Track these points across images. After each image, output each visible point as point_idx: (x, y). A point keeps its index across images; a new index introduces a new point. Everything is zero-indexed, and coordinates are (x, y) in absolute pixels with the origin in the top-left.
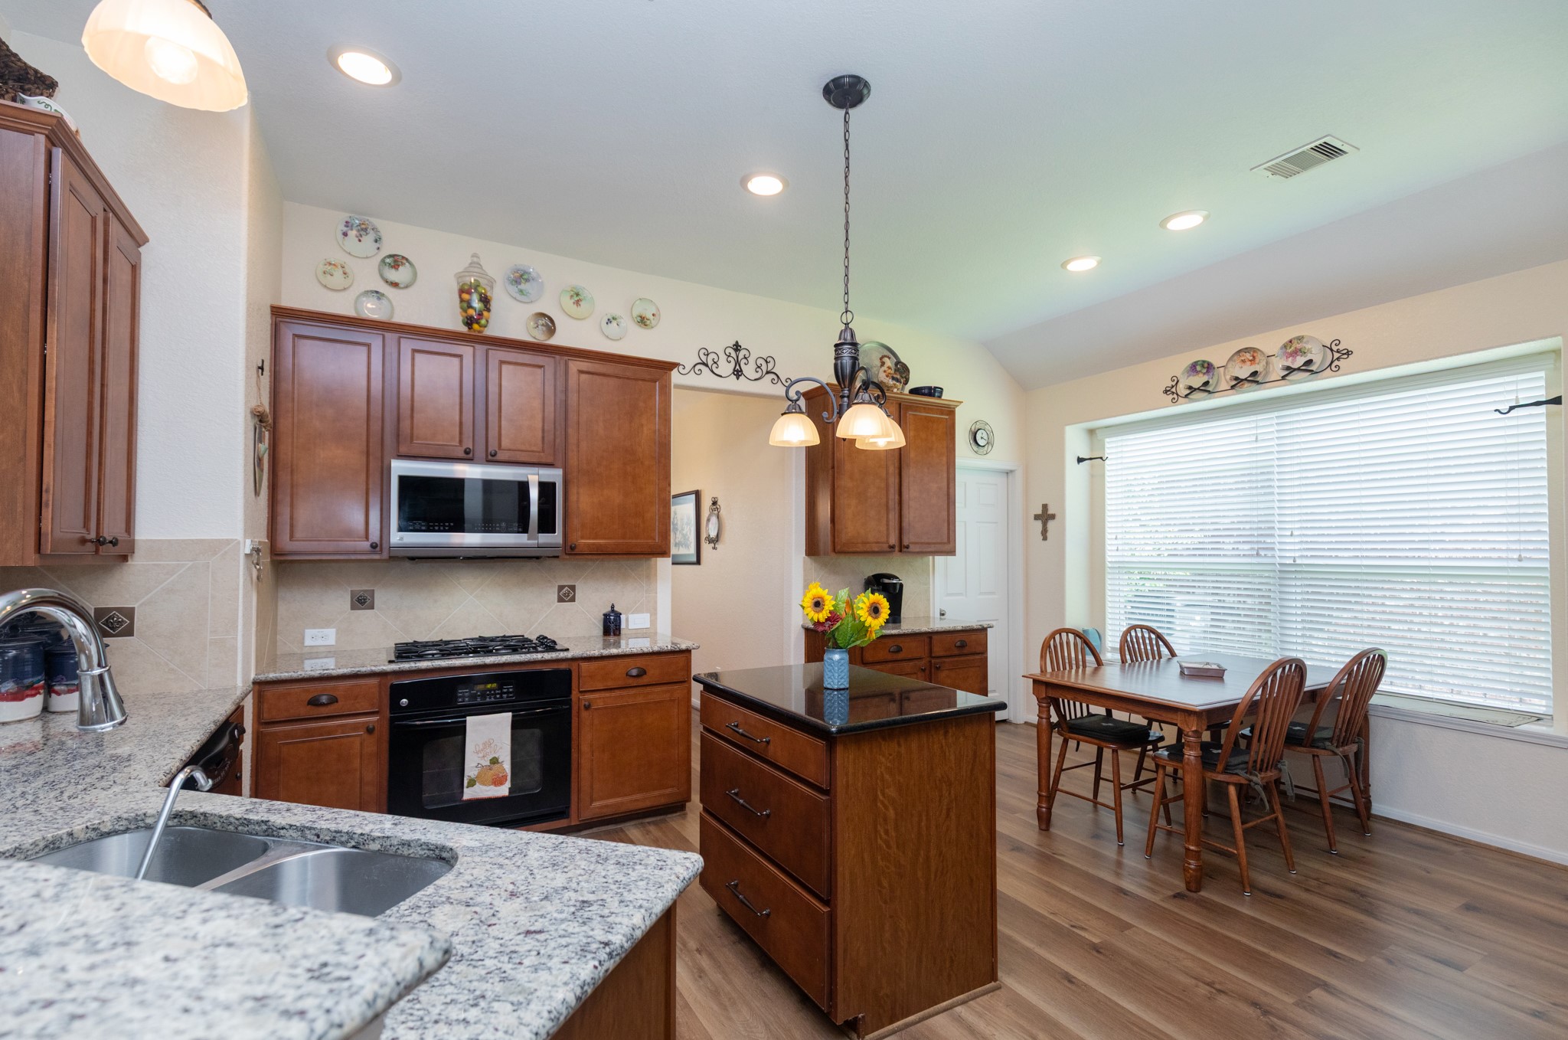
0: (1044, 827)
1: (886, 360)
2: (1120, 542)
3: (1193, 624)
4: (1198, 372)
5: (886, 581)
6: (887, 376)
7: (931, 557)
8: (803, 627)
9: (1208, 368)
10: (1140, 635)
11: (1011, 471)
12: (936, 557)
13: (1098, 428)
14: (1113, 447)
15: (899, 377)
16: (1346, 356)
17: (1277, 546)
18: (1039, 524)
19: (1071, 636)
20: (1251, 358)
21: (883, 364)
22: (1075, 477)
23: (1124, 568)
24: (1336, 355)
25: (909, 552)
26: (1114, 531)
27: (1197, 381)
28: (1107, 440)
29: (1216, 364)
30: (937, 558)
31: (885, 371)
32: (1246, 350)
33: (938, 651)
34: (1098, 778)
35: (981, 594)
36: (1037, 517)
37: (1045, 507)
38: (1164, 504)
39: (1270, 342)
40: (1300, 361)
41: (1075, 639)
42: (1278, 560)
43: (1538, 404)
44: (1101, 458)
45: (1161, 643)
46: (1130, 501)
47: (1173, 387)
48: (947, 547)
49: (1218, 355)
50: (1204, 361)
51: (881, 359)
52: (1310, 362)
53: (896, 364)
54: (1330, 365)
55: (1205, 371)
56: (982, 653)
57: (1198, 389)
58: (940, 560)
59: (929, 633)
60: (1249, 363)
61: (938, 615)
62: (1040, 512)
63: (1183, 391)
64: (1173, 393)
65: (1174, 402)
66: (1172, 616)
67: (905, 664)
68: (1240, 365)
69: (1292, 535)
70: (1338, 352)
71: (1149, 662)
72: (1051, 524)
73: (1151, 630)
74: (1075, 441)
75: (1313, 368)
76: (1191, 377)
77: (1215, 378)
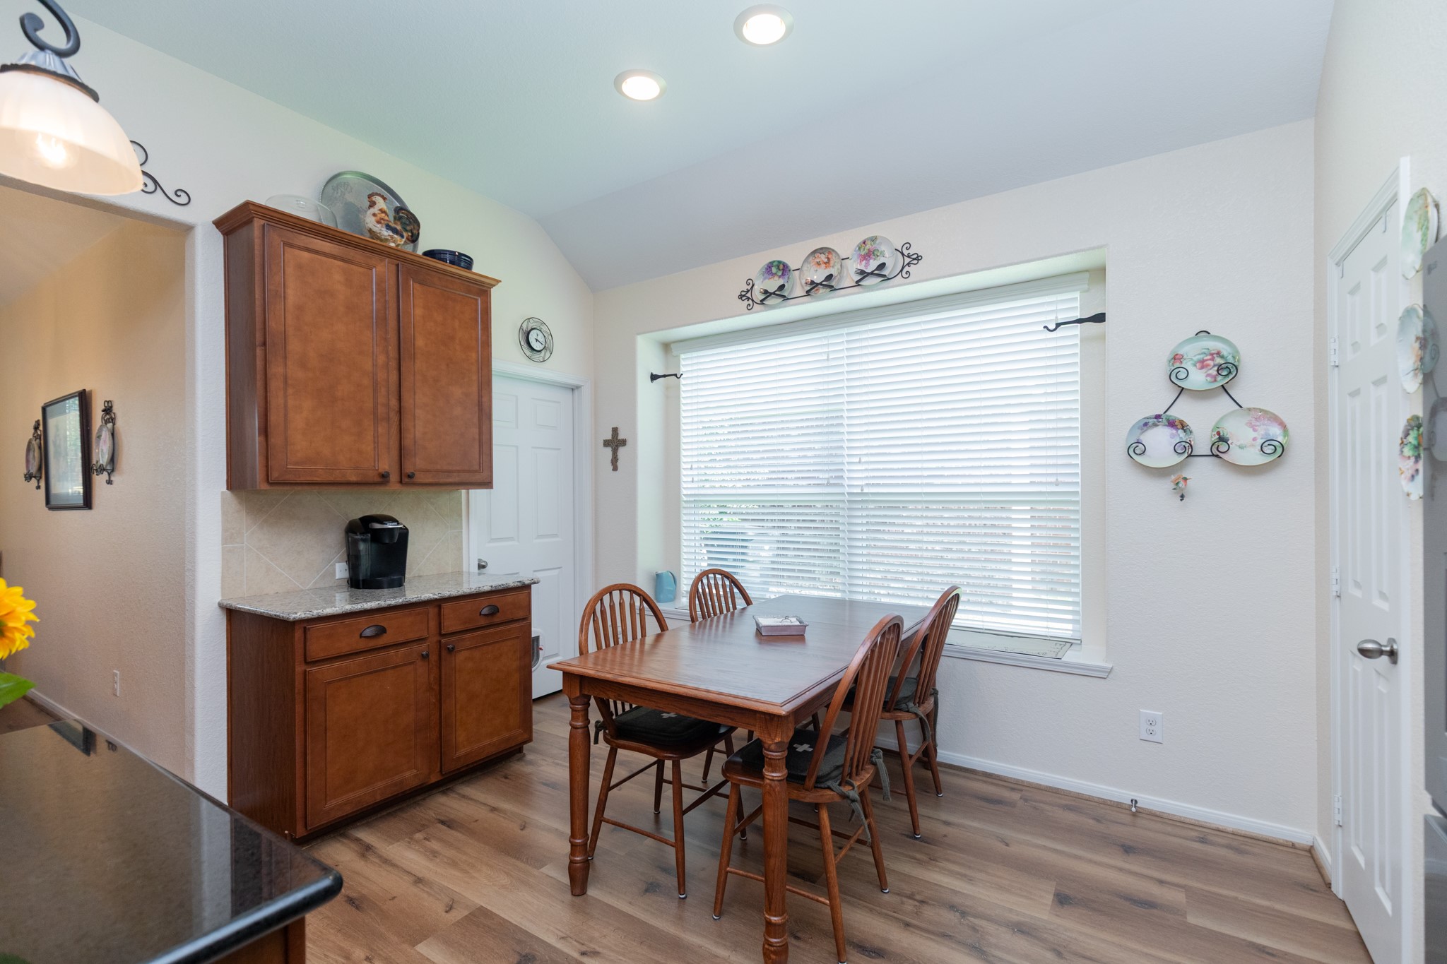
0: (577, 891)
1: (378, 199)
2: (695, 472)
3: (763, 554)
4: (774, 275)
5: (378, 526)
6: (378, 222)
7: (464, 492)
8: (221, 606)
9: (783, 270)
10: (712, 582)
11: (578, 387)
12: (471, 491)
13: (674, 342)
14: (688, 363)
15: (399, 228)
16: (915, 262)
17: (846, 475)
18: (608, 452)
19: (626, 594)
20: (826, 260)
21: (372, 204)
22: (648, 396)
23: (699, 502)
24: (907, 260)
25: (415, 484)
26: (689, 460)
27: (773, 285)
28: (682, 356)
29: (792, 267)
30: (473, 492)
31: (374, 215)
32: (821, 250)
33: (451, 624)
34: (660, 780)
35: (539, 537)
36: (606, 443)
37: (615, 431)
38: (740, 443)
39: (845, 243)
40: (872, 266)
41: (632, 597)
42: (847, 490)
43: (1080, 321)
44: (675, 375)
45: (736, 590)
46: (710, 438)
47: (748, 291)
48: (478, 477)
49: (793, 255)
50: (780, 262)
51: (370, 196)
52: (882, 266)
53: (398, 210)
54: (901, 271)
55: (780, 273)
56: (524, 619)
57: (774, 293)
58: (477, 495)
59: (436, 600)
60: (823, 266)
61: (474, 568)
62: (609, 437)
63: (758, 296)
64: (748, 298)
65: (749, 308)
66: (746, 547)
67: (392, 652)
68: (815, 267)
69: (860, 462)
70: (909, 257)
71: (722, 617)
72: (622, 451)
73: (726, 575)
74: (647, 358)
75: (885, 272)
76: (767, 280)
77: (791, 281)
